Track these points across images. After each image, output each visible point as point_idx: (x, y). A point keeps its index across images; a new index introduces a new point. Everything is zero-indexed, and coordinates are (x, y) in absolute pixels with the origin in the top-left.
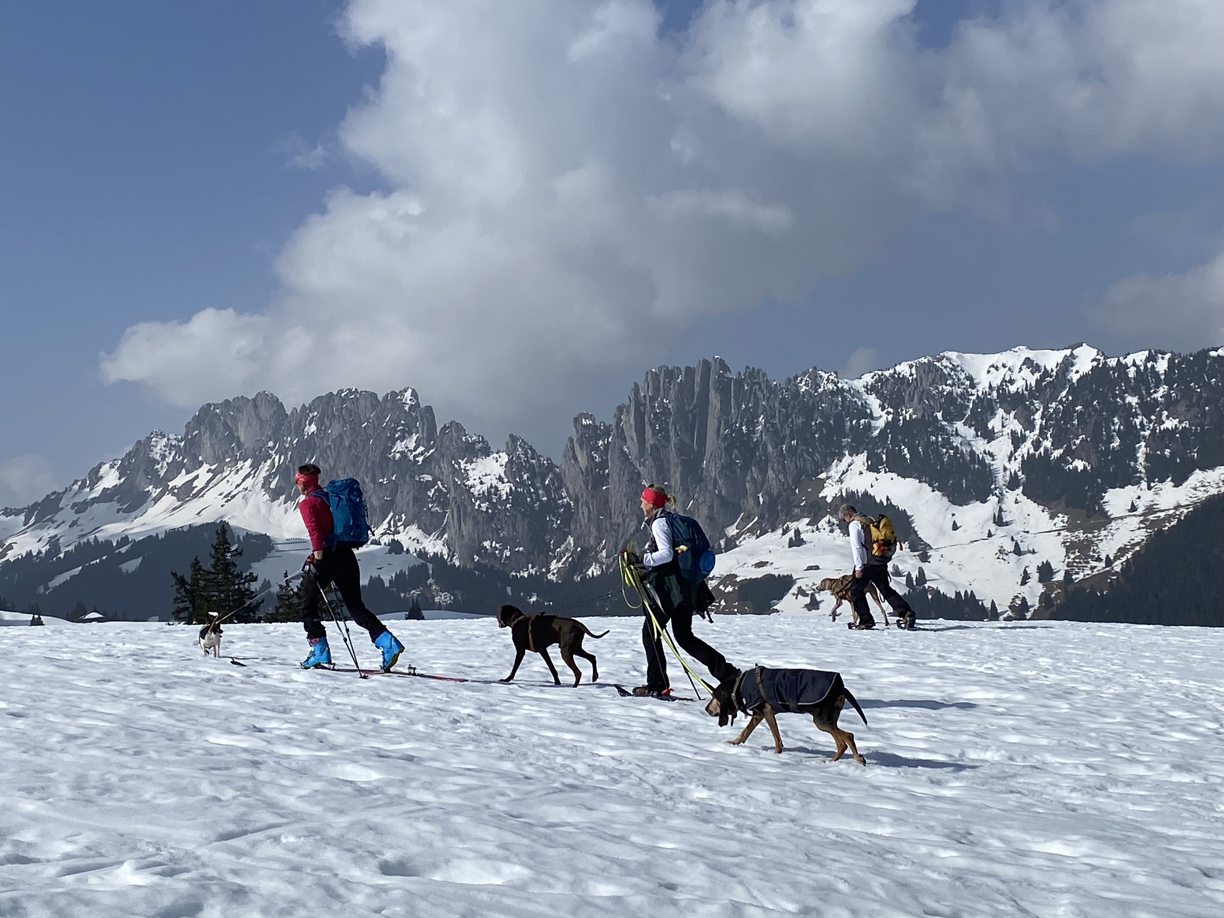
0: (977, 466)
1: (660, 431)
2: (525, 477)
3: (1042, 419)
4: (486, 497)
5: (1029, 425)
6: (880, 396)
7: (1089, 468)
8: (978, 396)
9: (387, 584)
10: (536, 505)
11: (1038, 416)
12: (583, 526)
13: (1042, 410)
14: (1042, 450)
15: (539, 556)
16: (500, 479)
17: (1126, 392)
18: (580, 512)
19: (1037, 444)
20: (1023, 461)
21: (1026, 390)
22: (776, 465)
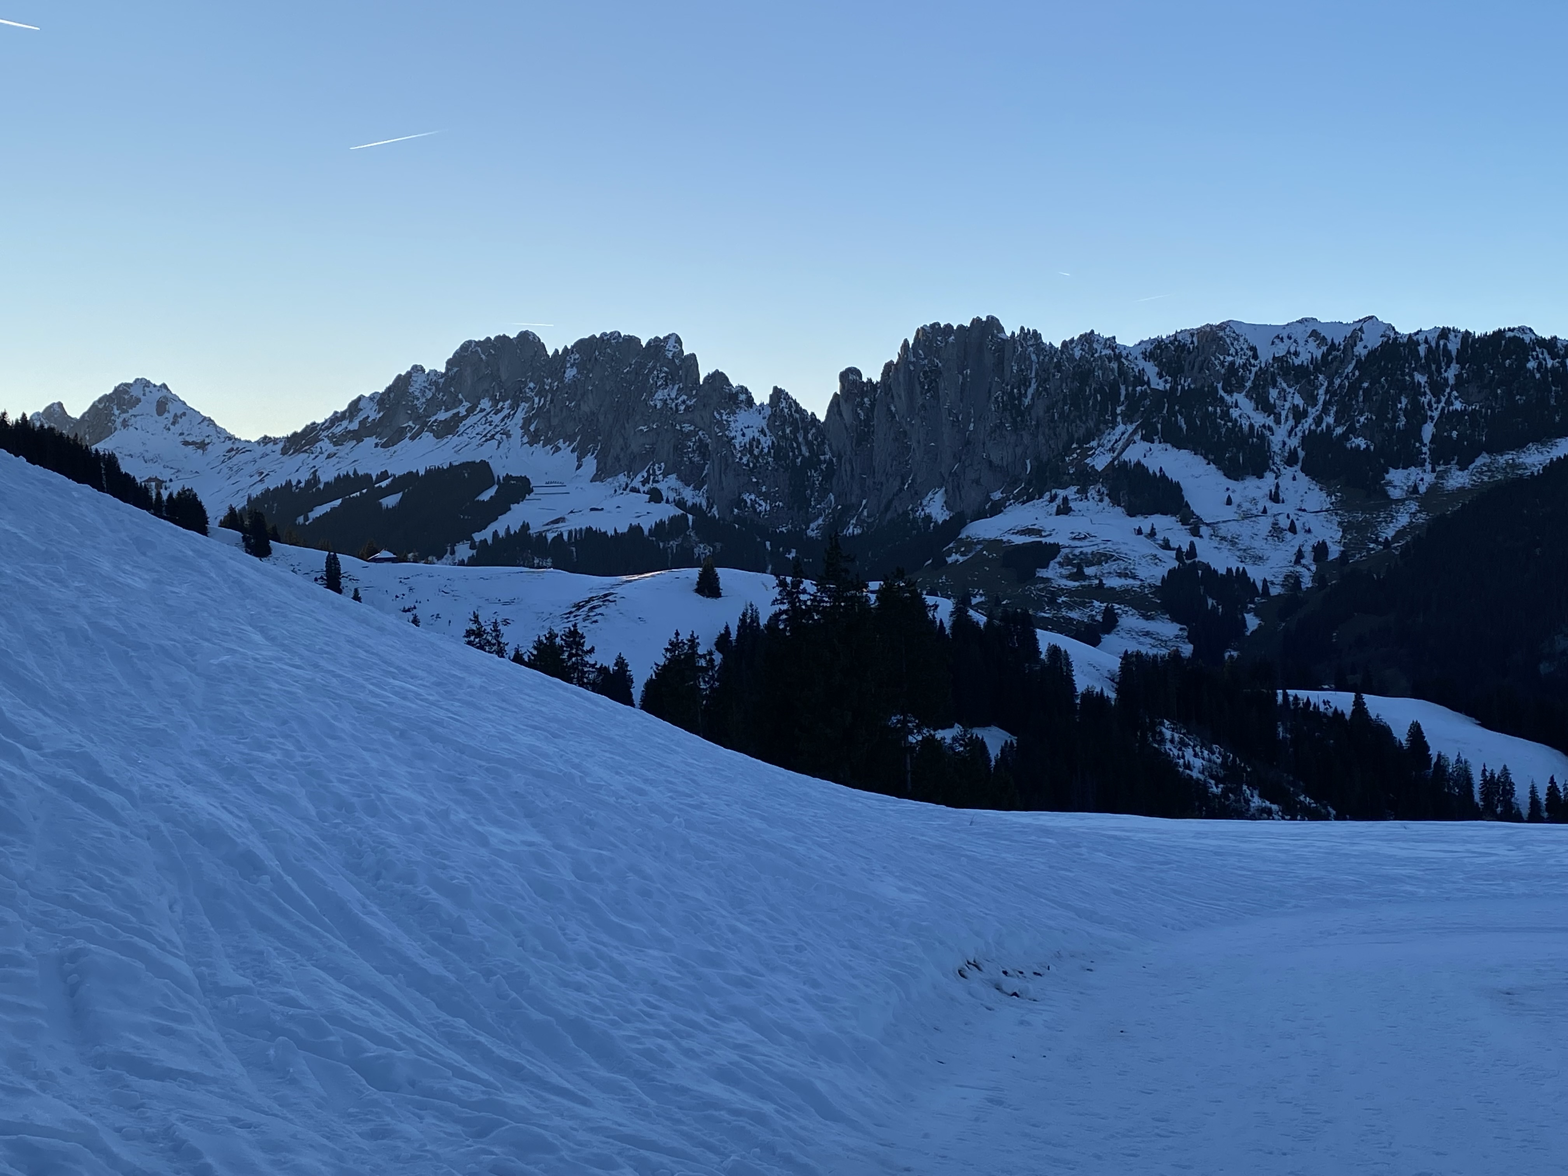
0: (1255, 440)
1: (928, 390)
2: (788, 431)
3: (1326, 394)
4: (748, 449)
5: (1311, 399)
6: (1160, 364)
7: (1372, 448)
8: (1261, 367)
9: (646, 532)
10: (799, 460)
11: (1322, 391)
12: (846, 484)
13: (1326, 384)
14: (1324, 425)
15: (798, 512)
16: (762, 432)
17: (1415, 369)
18: (843, 469)
19: (1318, 421)
20: (1303, 437)
21: (1312, 363)
22: (1047, 430)
